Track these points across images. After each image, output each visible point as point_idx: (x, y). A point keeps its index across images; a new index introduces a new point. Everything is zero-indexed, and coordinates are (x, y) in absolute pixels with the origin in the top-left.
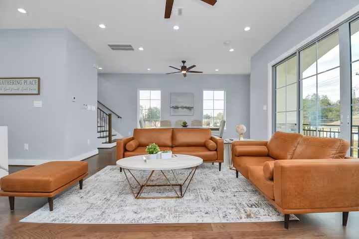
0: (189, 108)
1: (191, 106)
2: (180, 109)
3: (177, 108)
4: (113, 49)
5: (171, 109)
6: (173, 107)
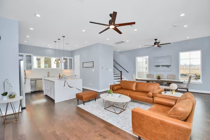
0: (168, 66)
1: (169, 65)
2: (161, 67)
3: (159, 66)
4: (117, 44)
5: (155, 67)
6: (156, 66)
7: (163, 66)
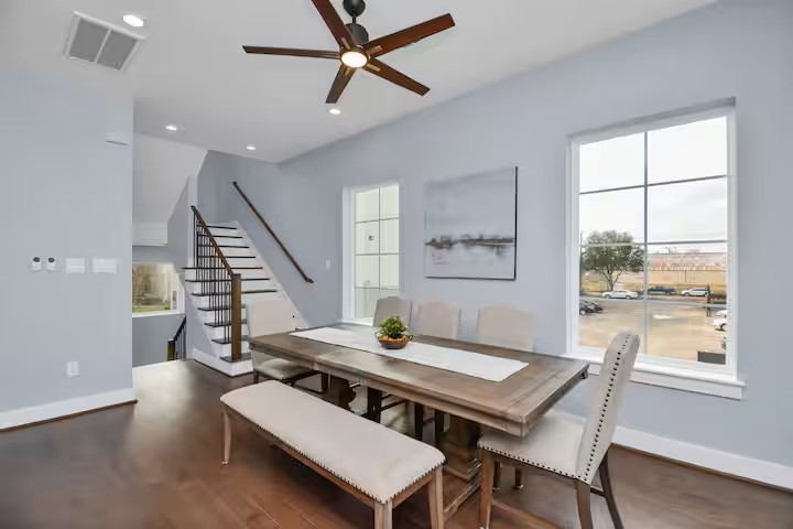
0: (496, 244)
1: (503, 236)
3: (447, 244)
6: (433, 243)
7: (469, 242)
